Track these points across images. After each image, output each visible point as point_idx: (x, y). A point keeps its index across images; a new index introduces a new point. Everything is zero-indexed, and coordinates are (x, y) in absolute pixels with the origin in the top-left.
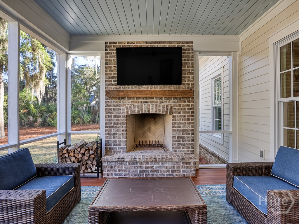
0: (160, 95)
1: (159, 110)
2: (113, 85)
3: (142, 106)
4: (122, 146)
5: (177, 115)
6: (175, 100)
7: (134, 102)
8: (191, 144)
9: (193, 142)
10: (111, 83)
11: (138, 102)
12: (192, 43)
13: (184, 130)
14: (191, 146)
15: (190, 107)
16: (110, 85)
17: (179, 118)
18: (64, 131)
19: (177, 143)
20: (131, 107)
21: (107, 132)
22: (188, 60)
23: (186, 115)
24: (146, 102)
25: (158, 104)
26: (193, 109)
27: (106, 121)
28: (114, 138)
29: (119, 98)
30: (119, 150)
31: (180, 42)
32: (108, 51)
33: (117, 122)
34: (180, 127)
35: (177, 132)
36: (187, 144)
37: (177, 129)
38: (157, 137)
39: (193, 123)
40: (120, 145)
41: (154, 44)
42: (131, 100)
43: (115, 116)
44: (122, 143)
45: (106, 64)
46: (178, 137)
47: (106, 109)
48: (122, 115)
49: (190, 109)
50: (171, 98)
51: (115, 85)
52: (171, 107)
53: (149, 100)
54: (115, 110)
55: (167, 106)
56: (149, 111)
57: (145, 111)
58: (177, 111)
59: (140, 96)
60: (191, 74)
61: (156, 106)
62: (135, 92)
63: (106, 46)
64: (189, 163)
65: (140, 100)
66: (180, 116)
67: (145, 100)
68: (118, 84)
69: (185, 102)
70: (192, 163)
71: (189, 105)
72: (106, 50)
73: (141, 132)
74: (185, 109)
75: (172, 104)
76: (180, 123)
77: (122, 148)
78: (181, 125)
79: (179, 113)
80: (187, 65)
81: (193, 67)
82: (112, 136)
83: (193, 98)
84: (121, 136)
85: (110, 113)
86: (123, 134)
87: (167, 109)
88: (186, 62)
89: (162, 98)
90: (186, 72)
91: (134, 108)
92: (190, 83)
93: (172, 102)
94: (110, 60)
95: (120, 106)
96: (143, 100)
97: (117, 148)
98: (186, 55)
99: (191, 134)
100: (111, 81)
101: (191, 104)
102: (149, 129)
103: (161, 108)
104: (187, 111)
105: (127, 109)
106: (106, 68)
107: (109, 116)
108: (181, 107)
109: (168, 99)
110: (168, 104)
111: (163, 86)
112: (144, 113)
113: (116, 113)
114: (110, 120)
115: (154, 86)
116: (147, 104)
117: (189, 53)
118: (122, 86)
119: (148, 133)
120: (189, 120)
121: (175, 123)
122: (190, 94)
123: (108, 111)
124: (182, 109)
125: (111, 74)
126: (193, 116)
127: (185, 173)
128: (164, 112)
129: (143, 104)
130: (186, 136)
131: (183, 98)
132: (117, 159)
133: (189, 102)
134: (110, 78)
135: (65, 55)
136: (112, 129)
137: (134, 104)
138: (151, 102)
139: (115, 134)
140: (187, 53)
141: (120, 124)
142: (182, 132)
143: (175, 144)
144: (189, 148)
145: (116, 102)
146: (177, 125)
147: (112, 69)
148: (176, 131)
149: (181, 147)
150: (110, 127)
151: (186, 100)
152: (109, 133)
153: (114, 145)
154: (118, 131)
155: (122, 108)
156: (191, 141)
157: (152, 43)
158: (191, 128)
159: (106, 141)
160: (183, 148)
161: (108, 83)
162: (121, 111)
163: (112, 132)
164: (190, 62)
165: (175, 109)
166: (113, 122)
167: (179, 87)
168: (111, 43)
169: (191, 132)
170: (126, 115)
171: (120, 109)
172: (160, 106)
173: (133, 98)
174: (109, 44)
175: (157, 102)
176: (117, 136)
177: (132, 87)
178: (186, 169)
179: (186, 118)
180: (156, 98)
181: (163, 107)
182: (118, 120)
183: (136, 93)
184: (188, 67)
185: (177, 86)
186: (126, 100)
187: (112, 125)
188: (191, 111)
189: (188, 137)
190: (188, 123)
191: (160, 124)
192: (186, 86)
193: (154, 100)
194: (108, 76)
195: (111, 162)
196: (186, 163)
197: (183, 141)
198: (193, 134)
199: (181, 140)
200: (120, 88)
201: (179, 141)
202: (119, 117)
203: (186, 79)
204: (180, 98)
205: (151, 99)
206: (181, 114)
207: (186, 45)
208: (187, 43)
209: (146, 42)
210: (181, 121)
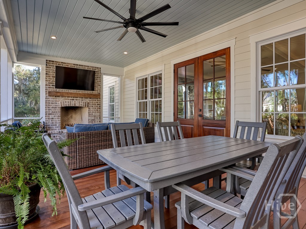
1: (81, 105)
2: (51, 88)
3: (70, 102)
4: (57, 126)
5: (91, 107)
6: (90, 99)
7: (66, 99)
10: (50, 86)
11: (68, 100)
12: (100, 68)
13: (95, 116)
15: (99, 103)
16: (49, 88)
20: (63, 102)
22: (98, 78)
23: (96, 108)
24: (73, 100)
26: (100, 104)
27: (46, 110)
28: (52, 121)
29: (55, 96)
30: (55, 129)
31: (94, 67)
32: (48, 66)
33: (54, 111)
34: (93, 114)
37: (91, 115)
39: (100, 112)
40: (56, 125)
41: (78, 66)
42: (63, 98)
43: (52, 108)
44: (57, 124)
45: (46, 74)
47: (46, 103)
48: (57, 107)
49: (99, 104)
50: (88, 98)
51: (53, 88)
52: (88, 103)
53: (75, 99)
54: (53, 104)
55: (86, 102)
56: (75, 105)
57: (73, 105)
58: (91, 105)
60: (99, 85)
61: (79, 102)
63: (46, 63)
65: (69, 98)
66: (93, 108)
67: (72, 98)
69: (96, 100)
71: (98, 103)
72: (46, 65)
73: (66, 118)
74: (95, 104)
75: (89, 101)
76: (93, 112)
77: (58, 127)
78: (93, 113)
79: (93, 106)
82: (51, 120)
83: (100, 99)
84: (57, 120)
85: (49, 105)
86: (58, 118)
87: (86, 104)
89: (83, 98)
90: (97, 84)
91: (66, 103)
92: (99, 90)
93: (88, 100)
94: (49, 72)
95: (56, 101)
96: (71, 98)
97: (54, 127)
99: (99, 118)
100: (50, 85)
101: (99, 102)
103: (82, 103)
104: (96, 105)
105: (61, 103)
106: (46, 76)
107: (48, 107)
108: (94, 103)
109: (86, 98)
111: (83, 91)
112: (72, 106)
113: (53, 105)
114: (49, 110)
115: (78, 91)
116: (74, 101)
117: (98, 74)
118: (57, 89)
119: (71, 119)
120: (98, 110)
121: (90, 112)
122: (99, 96)
123: (48, 104)
124: (94, 104)
125: (50, 81)
126: (100, 108)
128: (84, 105)
129: (71, 101)
130: (96, 119)
131: (95, 98)
132: (58, 132)
133: (97, 100)
134: (49, 83)
135: (12, 63)
136: (51, 115)
137: (66, 100)
138: (76, 100)
139: (52, 118)
140: (97, 74)
141: (56, 112)
145: (54, 99)
146: (91, 113)
147: (51, 78)
148: (90, 116)
150: (49, 114)
152: (48, 118)
153: (52, 126)
154: (54, 116)
155: (57, 102)
157: (77, 65)
158: (99, 115)
159: (46, 123)
161: (48, 86)
162: (57, 104)
163: (51, 117)
164: (99, 79)
165: (90, 104)
166: (51, 111)
167: (92, 92)
168: (50, 61)
169: (99, 117)
170: (60, 107)
171: (56, 103)
172: (81, 102)
173: (65, 97)
174: (48, 62)
175: (80, 100)
176: (54, 120)
177: (64, 90)
179: (96, 109)
180: (79, 97)
181: (84, 103)
182: (55, 110)
183: (68, 94)
184: (98, 81)
185: (92, 91)
186: (60, 98)
187: (51, 113)
188: (99, 106)
189: (97, 120)
190: (97, 112)
191: (79, 113)
192: (96, 92)
193: (78, 99)
194: (48, 82)
195: (54, 134)
198: (100, 118)
199: (93, 121)
200: (56, 90)
202: (55, 108)
203: (96, 88)
204: (93, 98)
205: (76, 98)
206: (93, 107)
207: (97, 69)
208: (98, 68)
209: (74, 64)
210: (94, 111)
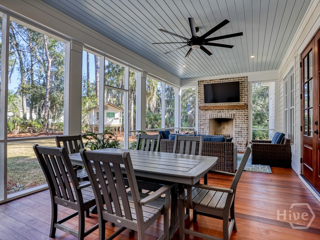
0: (227, 108)
2: (202, 103)
3: (217, 114)
5: (237, 119)
6: (236, 111)
8: (246, 136)
9: (247, 135)
11: (216, 112)
12: (247, 77)
13: (242, 128)
14: (246, 137)
15: (246, 114)
16: (201, 103)
17: (239, 121)
18: (178, 127)
19: (237, 135)
20: (211, 115)
21: (199, 128)
22: (244, 87)
23: (243, 119)
24: (220, 112)
25: (226, 113)
26: (248, 115)
27: (198, 122)
29: (205, 110)
31: (240, 77)
33: (204, 122)
34: (239, 126)
35: (237, 128)
36: (244, 136)
37: (237, 127)
38: (228, 132)
39: (247, 124)
41: (224, 80)
43: (203, 120)
45: (199, 92)
46: (238, 132)
47: (199, 116)
48: (207, 119)
49: (246, 115)
50: (234, 110)
52: (234, 114)
53: (221, 111)
54: (203, 116)
55: (232, 114)
56: (221, 117)
58: (238, 116)
59: (216, 109)
60: (246, 95)
61: (225, 114)
62: (214, 107)
63: (199, 83)
64: (242, 144)
65: (217, 111)
66: (240, 120)
67: (219, 111)
68: (205, 103)
69: (242, 111)
70: (243, 144)
71: (245, 113)
72: (199, 85)
73: (219, 129)
74: (242, 116)
75: (235, 113)
78: (240, 125)
79: (239, 118)
80: (243, 91)
81: (247, 91)
82: (202, 130)
83: (247, 109)
84: (206, 130)
85: (201, 118)
86: (207, 129)
87: (232, 116)
88: (243, 88)
89: (229, 110)
90: (243, 94)
91: (213, 115)
92: (246, 101)
93: (234, 111)
94: (201, 90)
95: (206, 114)
96: (218, 111)
98: (243, 84)
99: (246, 130)
100: (201, 101)
101: (246, 113)
102: (224, 128)
103: (228, 115)
104: (243, 116)
105: (210, 115)
106: (199, 94)
107: (200, 120)
108: (240, 114)
109: (232, 110)
110: (232, 113)
111: (229, 103)
112: (219, 118)
113: (204, 118)
114: (200, 122)
115: (224, 103)
116: (220, 113)
117: (245, 83)
118: (207, 104)
119: (223, 130)
120: (245, 122)
121: (237, 124)
122: (244, 107)
124: (240, 116)
125: (201, 97)
126: (247, 119)
127: (239, 150)
129: (218, 113)
130: (243, 131)
131: (241, 109)
133: (244, 111)
134: (201, 99)
135: (178, 88)
137: (213, 113)
138: (223, 112)
139: (203, 129)
140: (244, 83)
141: (206, 123)
142: (240, 129)
143: (236, 135)
144: (245, 138)
145: (204, 112)
146: (237, 125)
147: (202, 95)
149: (240, 137)
150: (201, 125)
151: (243, 111)
154: (205, 127)
155: (207, 115)
156: (246, 134)
158: (246, 127)
159: (199, 132)
160: (241, 138)
162: (207, 117)
163: (202, 128)
164: (246, 88)
165: (237, 115)
166: (202, 123)
168: (201, 81)
169: (246, 129)
170: (209, 119)
171: (206, 116)
172: (227, 114)
173: (213, 110)
174: (200, 82)
175: (226, 112)
176: (204, 130)
177: (212, 104)
178: (240, 147)
179: (243, 120)
181: (230, 114)
184: (244, 91)
185: (238, 103)
186: (209, 111)
188: (246, 117)
189: (244, 132)
191: (230, 124)
192: (243, 103)
193: (225, 111)
194: (200, 99)
196: (240, 144)
197: (241, 134)
199: (240, 133)
200: (206, 105)
201: (239, 134)
202: (205, 120)
203: (243, 99)
204: (240, 110)
205: (223, 110)
206: (240, 118)
207: (243, 79)
208: (244, 77)
209: (220, 79)
210: (240, 123)
